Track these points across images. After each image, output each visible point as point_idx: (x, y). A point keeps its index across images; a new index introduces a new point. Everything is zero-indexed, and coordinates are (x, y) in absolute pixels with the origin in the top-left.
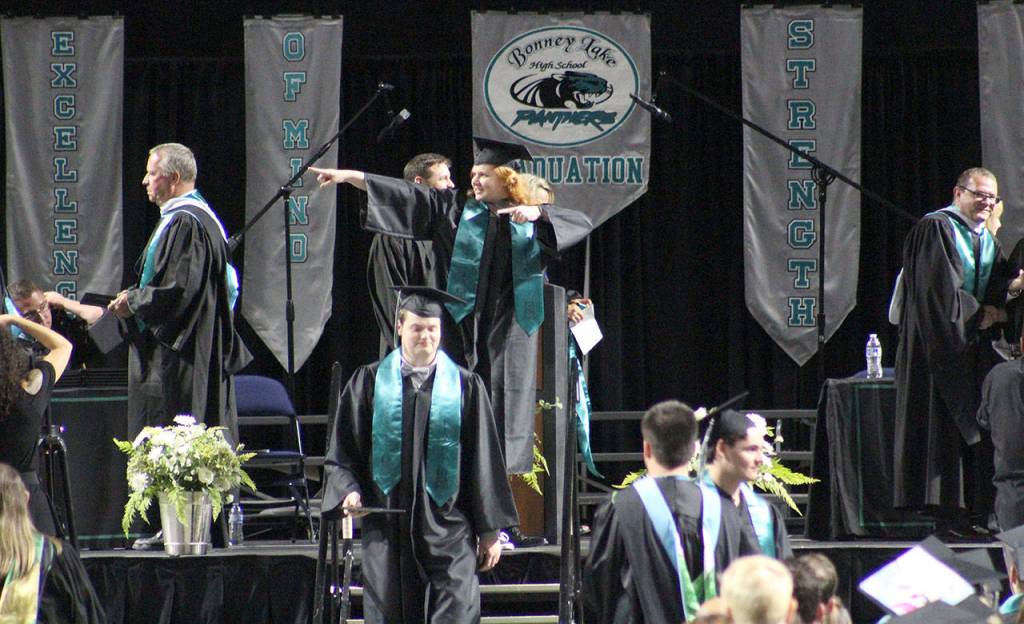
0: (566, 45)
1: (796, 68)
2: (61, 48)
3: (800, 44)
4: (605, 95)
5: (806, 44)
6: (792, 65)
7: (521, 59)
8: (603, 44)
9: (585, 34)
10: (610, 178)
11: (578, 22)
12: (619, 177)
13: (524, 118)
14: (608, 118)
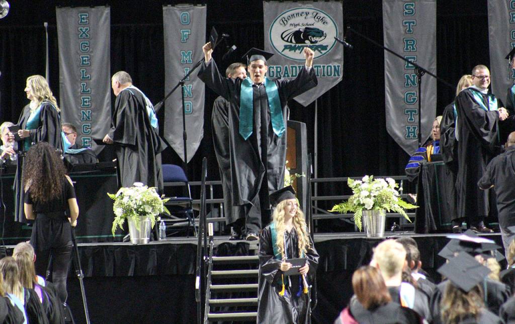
0: (305, 15)
1: (407, 24)
2: (83, 21)
3: (409, 14)
4: (323, 38)
5: (411, 14)
6: (406, 23)
7: (285, 22)
8: (322, 15)
9: (313, 11)
10: (326, 75)
11: (311, 5)
12: (329, 74)
13: (287, 48)
14: (324, 48)
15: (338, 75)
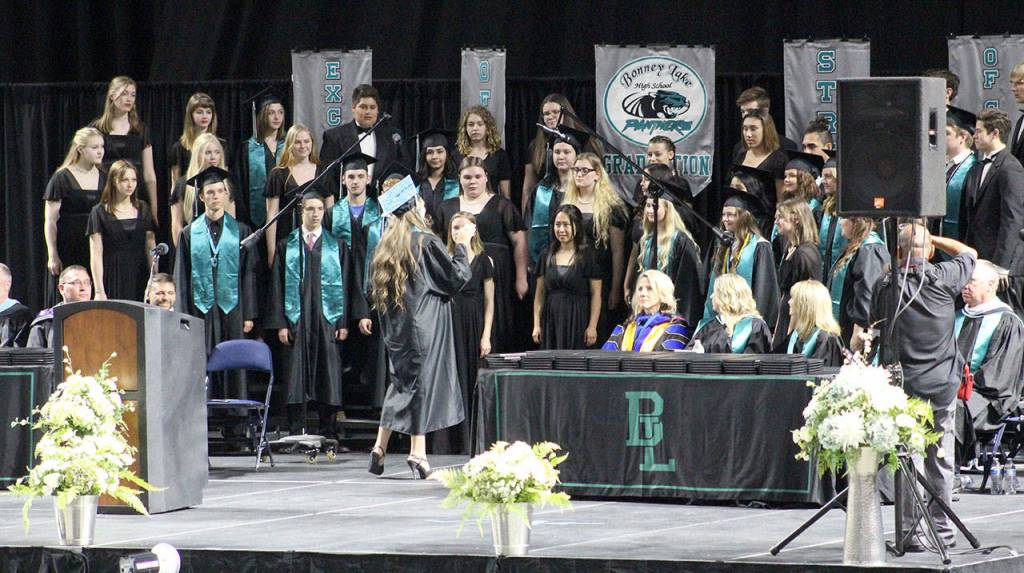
0: (658, 70)
1: (823, 87)
2: (332, 74)
3: (825, 69)
4: (685, 108)
5: (830, 69)
6: (820, 84)
7: (628, 80)
8: (683, 70)
9: (670, 62)
10: (688, 171)
11: (666, 53)
12: (694, 171)
13: (631, 126)
14: (686, 125)
15: (707, 173)
